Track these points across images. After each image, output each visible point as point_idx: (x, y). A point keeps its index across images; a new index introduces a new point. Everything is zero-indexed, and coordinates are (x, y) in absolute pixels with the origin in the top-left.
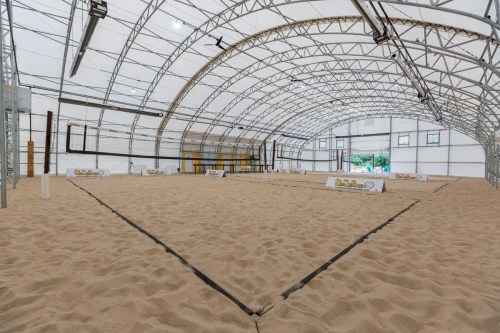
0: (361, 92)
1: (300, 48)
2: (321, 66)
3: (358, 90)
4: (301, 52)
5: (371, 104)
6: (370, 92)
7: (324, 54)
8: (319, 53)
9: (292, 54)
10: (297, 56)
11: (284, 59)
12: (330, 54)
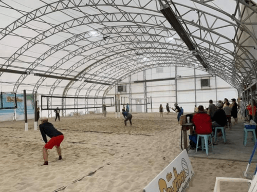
0: (158, 50)
1: (108, 14)
2: (126, 29)
3: (155, 48)
4: (109, 17)
5: (165, 58)
6: (164, 51)
7: (128, 21)
8: (123, 19)
9: (102, 17)
10: (106, 20)
11: (95, 20)
12: (133, 21)
